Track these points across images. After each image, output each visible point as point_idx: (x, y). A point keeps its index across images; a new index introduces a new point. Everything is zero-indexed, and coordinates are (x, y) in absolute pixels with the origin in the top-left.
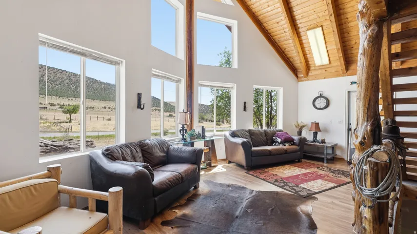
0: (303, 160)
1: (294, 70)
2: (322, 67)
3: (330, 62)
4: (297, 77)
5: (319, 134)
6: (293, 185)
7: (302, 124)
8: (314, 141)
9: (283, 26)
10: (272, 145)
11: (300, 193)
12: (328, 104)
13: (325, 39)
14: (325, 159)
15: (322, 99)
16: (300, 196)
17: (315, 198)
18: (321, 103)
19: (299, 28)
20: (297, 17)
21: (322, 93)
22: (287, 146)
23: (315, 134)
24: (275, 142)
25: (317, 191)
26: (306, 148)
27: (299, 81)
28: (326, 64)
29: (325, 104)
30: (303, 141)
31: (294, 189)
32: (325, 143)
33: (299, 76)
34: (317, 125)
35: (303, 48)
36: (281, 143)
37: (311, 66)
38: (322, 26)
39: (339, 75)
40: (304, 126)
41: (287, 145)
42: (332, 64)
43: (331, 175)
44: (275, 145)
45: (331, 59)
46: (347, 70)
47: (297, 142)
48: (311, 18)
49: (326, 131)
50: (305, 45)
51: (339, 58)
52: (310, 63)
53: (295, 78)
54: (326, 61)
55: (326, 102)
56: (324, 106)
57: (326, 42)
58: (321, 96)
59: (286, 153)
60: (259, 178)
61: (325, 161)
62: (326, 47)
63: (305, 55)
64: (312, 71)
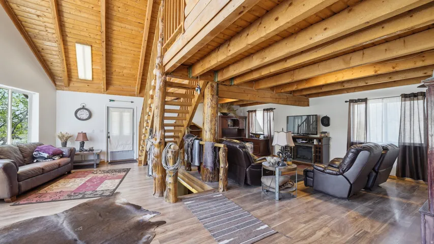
0: (73, 171)
1: (52, 76)
2: (85, 81)
3: (93, 78)
4: (55, 84)
5: (86, 143)
6: (91, 192)
7: (66, 136)
8: (81, 150)
9: (45, 24)
10: (33, 162)
11: (104, 194)
12: (90, 116)
13: (92, 58)
14: (95, 165)
15: (84, 110)
16: (107, 196)
17: (118, 193)
18: (84, 114)
19: (67, 36)
20: (67, 25)
21: (84, 105)
22: (57, 160)
23: (82, 144)
24: (36, 158)
25: (114, 188)
26: (76, 158)
27: (57, 89)
28: (89, 79)
29: (88, 116)
30: (72, 152)
31: (97, 194)
32: (93, 150)
33: (58, 83)
34: (85, 135)
35: (67, 57)
36: (48, 158)
37: (73, 76)
38: (91, 46)
39: (100, 92)
40: (70, 137)
41: (57, 158)
42: (95, 81)
43: (109, 175)
44: (37, 161)
45: (94, 77)
46: (107, 89)
47: (67, 154)
48: (82, 33)
49: (92, 140)
50: (71, 56)
51: (103, 78)
52: (73, 74)
53: (53, 84)
54: (89, 77)
55: (88, 113)
56: (87, 117)
57: (92, 61)
58: (83, 108)
59: (59, 167)
60: (43, 202)
61: (95, 167)
62: (92, 65)
63: (68, 64)
64: (73, 82)
